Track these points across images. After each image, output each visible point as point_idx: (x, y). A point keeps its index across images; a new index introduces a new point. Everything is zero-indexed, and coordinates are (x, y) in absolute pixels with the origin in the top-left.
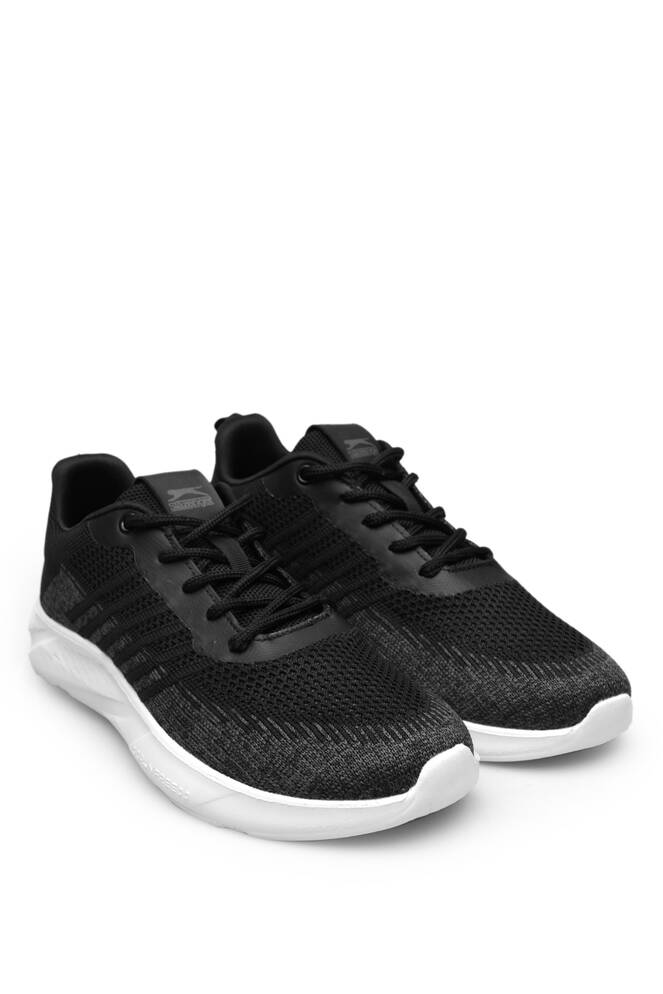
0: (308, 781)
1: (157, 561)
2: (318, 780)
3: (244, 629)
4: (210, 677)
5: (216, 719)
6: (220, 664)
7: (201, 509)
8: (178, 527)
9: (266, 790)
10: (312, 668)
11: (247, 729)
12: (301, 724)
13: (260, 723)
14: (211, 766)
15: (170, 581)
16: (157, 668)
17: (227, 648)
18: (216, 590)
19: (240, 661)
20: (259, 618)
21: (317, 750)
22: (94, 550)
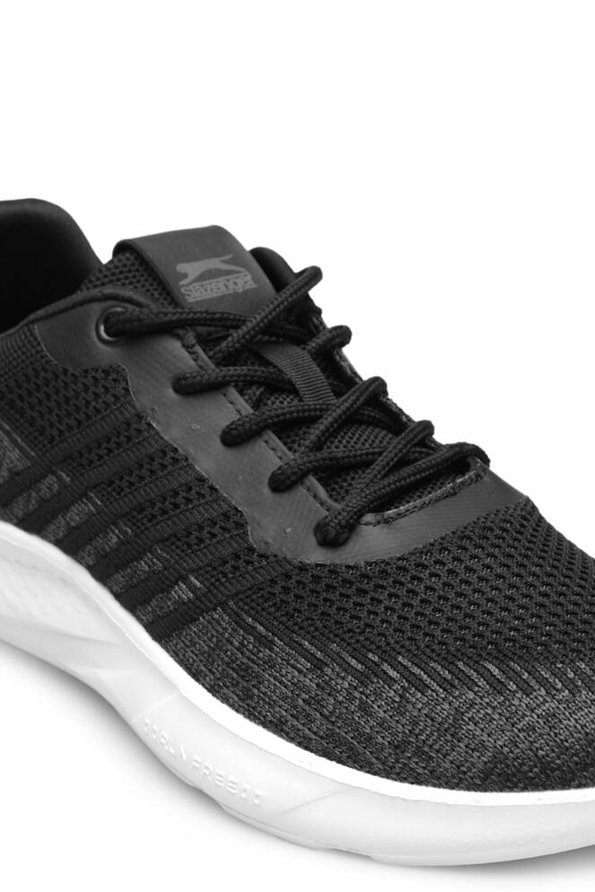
0: (480, 760)
1: (171, 392)
2: (499, 757)
3: (338, 506)
4: (286, 590)
5: (304, 664)
6: (303, 568)
7: (235, 295)
8: (201, 329)
9: (404, 780)
10: (469, 569)
11: (363, 679)
12: (460, 664)
13: (386, 667)
14: (299, 744)
15: (194, 426)
16: (185, 579)
17: (313, 540)
18: (280, 439)
19: (338, 562)
20: (362, 487)
21: (494, 708)
22: (49, 375)
